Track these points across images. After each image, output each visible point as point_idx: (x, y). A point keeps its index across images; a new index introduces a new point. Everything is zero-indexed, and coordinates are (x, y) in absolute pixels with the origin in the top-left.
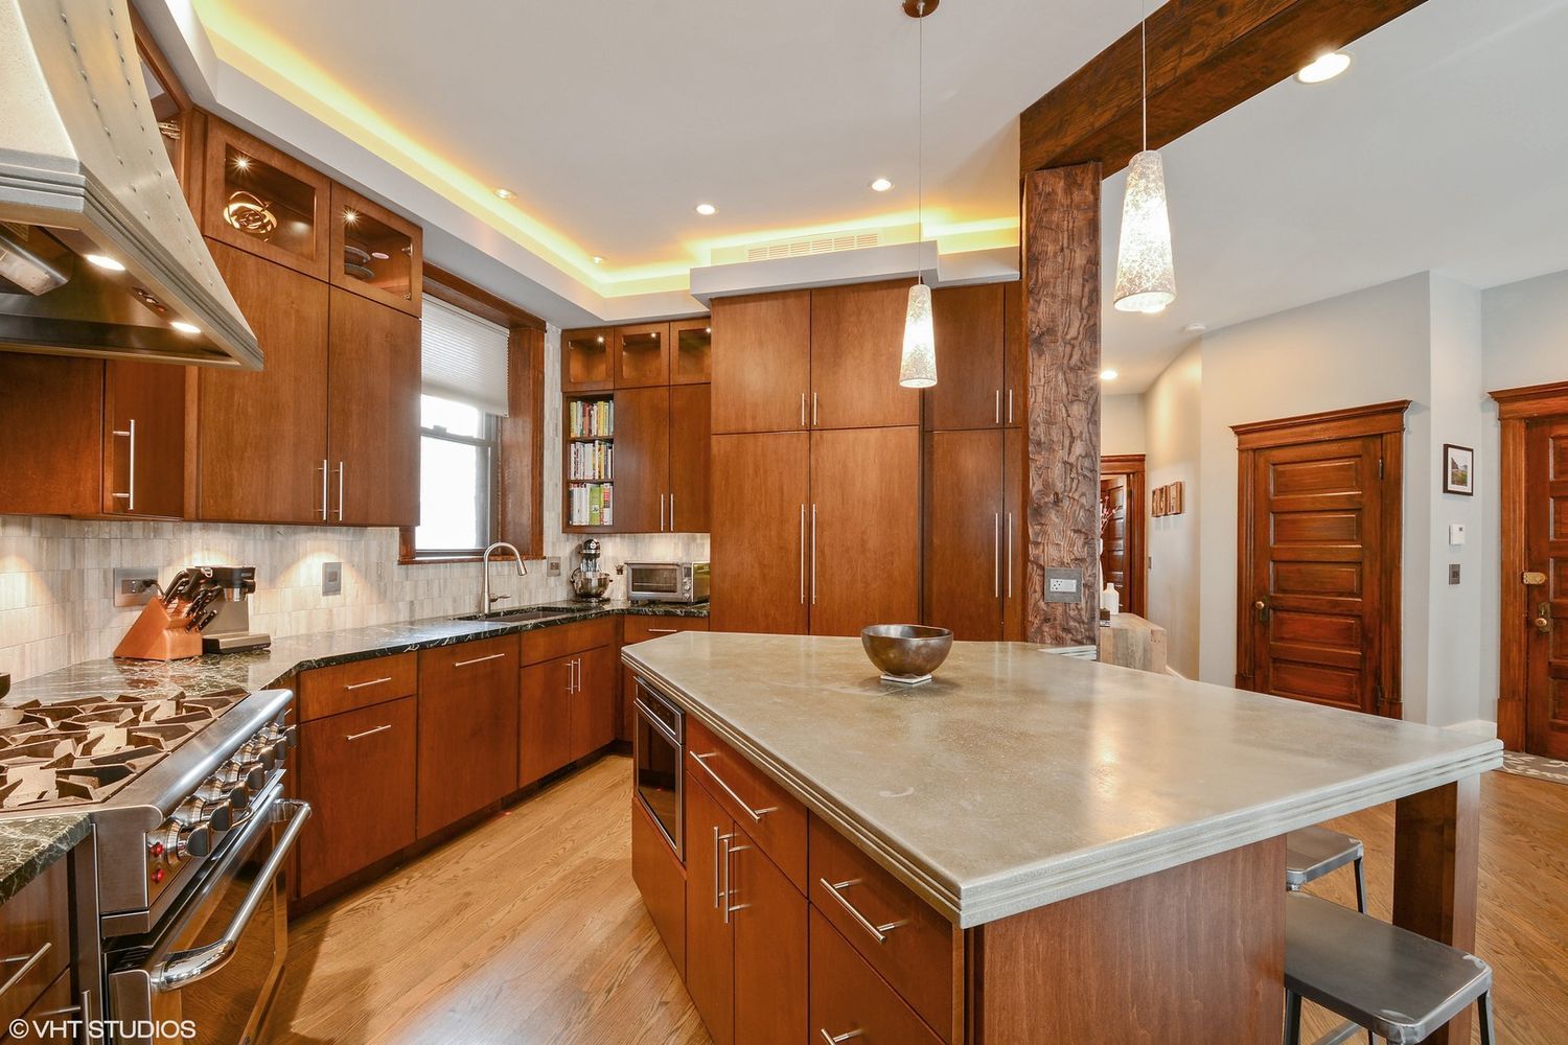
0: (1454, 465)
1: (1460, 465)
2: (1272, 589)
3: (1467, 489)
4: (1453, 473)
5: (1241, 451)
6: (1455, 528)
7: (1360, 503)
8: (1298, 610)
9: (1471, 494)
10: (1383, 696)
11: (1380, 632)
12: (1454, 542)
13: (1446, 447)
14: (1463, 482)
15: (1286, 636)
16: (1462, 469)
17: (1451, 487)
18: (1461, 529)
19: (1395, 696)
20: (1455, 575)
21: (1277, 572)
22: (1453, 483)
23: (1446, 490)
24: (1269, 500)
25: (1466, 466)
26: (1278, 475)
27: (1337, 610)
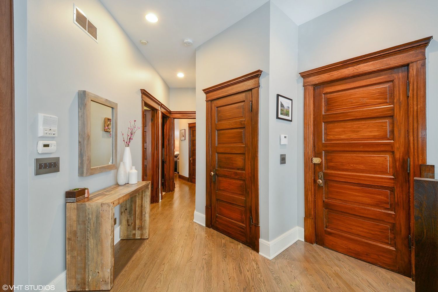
0: (282, 106)
1: (285, 105)
2: (216, 166)
3: (290, 118)
4: (281, 110)
5: (207, 101)
6: (282, 136)
7: (244, 124)
8: (225, 176)
9: (291, 121)
10: (252, 222)
11: (251, 188)
12: (282, 143)
13: (278, 96)
14: (287, 115)
15: (221, 189)
16: (287, 108)
17: (280, 116)
18: (285, 137)
19: (257, 222)
20: (283, 160)
21: (218, 158)
22: (281, 114)
23: (278, 118)
24: (216, 124)
25: (289, 107)
26: (218, 112)
27: (236, 177)
